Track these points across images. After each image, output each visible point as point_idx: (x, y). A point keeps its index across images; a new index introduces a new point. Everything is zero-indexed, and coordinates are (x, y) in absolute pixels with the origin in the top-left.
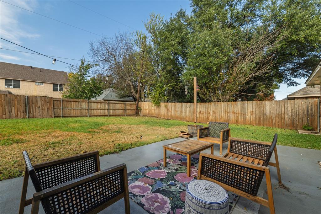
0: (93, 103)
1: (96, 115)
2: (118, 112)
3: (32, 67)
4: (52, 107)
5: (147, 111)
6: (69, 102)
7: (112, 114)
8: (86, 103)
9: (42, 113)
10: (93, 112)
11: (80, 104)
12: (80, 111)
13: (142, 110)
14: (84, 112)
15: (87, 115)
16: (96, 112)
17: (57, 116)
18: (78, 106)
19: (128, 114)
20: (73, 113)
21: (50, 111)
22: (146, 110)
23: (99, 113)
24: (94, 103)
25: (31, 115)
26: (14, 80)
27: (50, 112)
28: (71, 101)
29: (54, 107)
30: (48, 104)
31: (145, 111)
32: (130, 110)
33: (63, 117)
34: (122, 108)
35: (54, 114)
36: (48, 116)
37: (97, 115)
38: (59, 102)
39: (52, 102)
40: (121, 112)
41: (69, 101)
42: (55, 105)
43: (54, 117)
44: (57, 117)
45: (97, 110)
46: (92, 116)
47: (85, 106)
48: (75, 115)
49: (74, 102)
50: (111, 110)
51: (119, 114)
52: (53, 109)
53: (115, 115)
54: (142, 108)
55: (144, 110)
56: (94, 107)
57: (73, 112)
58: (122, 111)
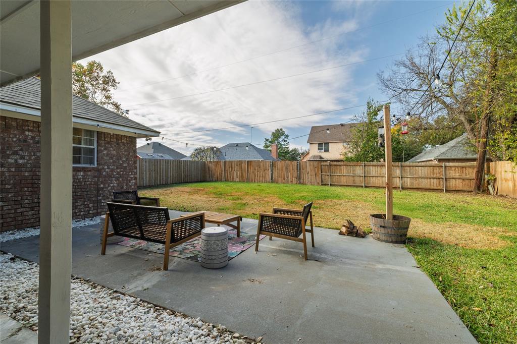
0: (371, 167)
1: (376, 185)
2: (425, 183)
3: (342, 125)
4: (320, 172)
5: (511, 184)
6: (338, 167)
7: (409, 186)
8: (361, 167)
9: (311, 179)
10: (372, 181)
11: (351, 169)
12: (352, 178)
13: (499, 180)
14: (358, 181)
15: (361, 185)
16: (377, 180)
17: (324, 183)
18: (349, 171)
19: (451, 188)
20: (344, 181)
21: (318, 177)
22: (508, 180)
23: (382, 182)
24: (374, 167)
25: (302, 181)
26: (325, 143)
27: (318, 179)
28: (340, 165)
29: (321, 172)
30: (316, 169)
31: (505, 184)
32: (461, 181)
33: (331, 185)
34: (435, 176)
35: (322, 182)
36: (316, 184)
37: (378, 186)
38: (327, 167)
39: (320, 167)
40: (434, 183)
41: (337, 165)
42: (323, 171)
43: (322, 185)
44: (325, 185)
45: (379, 178)
46: (371, 187)
47: (359, 171)
48: (346, 184)
49: (344, 167)
50: (409, 179)
51: (427, 187)
52: (320, 175)
53: (418, 189)
54: (498, 177)
55: (502, 180)
56: (374, 173)
57: (343, 179)
58: (435, 180)
